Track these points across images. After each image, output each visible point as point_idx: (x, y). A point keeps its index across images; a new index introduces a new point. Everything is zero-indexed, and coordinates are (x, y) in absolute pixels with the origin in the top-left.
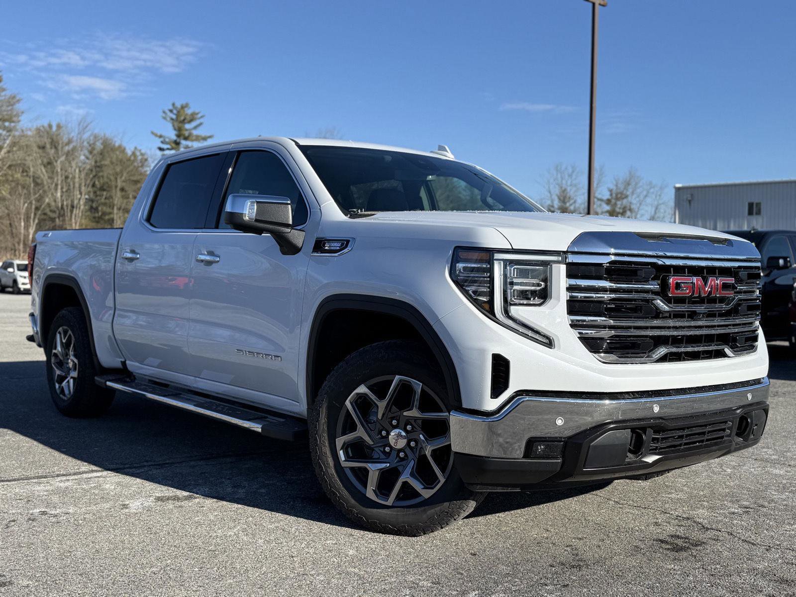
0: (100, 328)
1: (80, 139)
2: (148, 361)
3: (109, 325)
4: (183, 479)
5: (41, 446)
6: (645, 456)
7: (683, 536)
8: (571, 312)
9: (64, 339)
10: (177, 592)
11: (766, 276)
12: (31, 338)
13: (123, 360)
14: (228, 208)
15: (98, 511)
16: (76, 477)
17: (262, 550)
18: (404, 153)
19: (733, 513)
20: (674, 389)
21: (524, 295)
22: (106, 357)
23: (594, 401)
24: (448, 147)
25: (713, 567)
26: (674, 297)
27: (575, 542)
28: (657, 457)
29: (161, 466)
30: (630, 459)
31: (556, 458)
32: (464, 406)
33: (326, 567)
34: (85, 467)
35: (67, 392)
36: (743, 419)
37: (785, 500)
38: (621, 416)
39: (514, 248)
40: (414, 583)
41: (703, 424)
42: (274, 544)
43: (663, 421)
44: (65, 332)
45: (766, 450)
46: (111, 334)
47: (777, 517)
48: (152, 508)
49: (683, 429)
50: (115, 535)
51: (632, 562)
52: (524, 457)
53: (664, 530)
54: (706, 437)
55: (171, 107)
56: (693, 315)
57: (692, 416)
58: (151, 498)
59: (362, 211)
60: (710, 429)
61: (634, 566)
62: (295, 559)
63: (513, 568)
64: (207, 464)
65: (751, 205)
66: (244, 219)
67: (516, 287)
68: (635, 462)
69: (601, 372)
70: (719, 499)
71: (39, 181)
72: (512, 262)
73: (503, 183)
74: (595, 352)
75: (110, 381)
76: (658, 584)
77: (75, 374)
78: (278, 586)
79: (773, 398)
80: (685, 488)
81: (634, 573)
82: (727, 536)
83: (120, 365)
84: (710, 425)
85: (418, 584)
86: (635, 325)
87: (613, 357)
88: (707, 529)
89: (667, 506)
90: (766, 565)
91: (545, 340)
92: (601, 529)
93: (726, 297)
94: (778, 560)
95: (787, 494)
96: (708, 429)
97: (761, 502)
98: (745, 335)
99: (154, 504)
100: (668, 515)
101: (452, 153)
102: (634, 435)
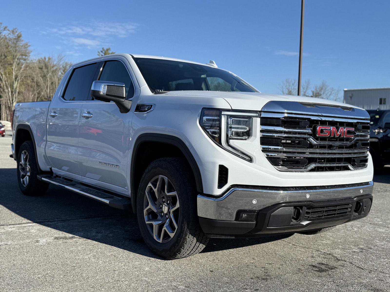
0: (40, 151)
1: (59, 64)
2: (63, 168)
3: (44, 149)
4: (72, 228)
5: (7, 210)
6: (302, 221)
7: (326, 264)
8: (262, 143)
9: (25, 157)
10: (47, 288)
11: (384, 132)
12: (11, 156)
13: (51, 167)
14: (92, 88)
15: (23, 244)
16: (19, 226)
17: (100, 266)
18: (190, 63)
19: (354, 252)
20: (319, 186)
21: (237, 134)
22: (43, 165)
23: (273, 191)
24: (215, 62)
25: (339, 281)
26: (319, 137)
27: (267, 266)
28: (309, 222)
29: (64, 221)
30: (294, 222)
31: (253, 221)
32: (204, 192)
33: (131, 277)
34: (25, 221)
35: (25, 183)
36: (358, 203)
37: (383, 245)
38: (288, 200)
39: (232, 109)
40: (175, 286)
41: (335, 205)
42: (107, 264)
43: (312, 203)
44: (25, 153)
45: (377, 219)
46: (45, 154)
47: (377, 254)
48: (51, 243)
49: (324, 207)
50: (26, 257)
51: (296, 277)
52: (235, 220)
53: (316, 260)
54: (337, 212)
55: (102, 50)
56: (330, 147)
57: (328, 201)
58: (52, 238)
59: (162, 91)
60: (339, 208)
61: (296, 280)
62: (116, 272)
63: (231, 279)
64: (87, 221)
65: (381, 100)
66: (100, 93)
67: (233, 130)
68: (296, 224)
69: (278, 176)
70: (348, 244)
71: (39, 84)
72: (231, 116)
73: (242, 80)
74: (275, 165)
75: (43, 177)
76: (307, 290)
77: (29, 174)
78: (102, 287)
79: (384, 193)
80: (331, 238)
81: (295, 284)
82: (349, 264)
83: (49, 170)
84: (339, 206)
85: (177, 287)
86: (298, 151)
87: (285, 168)
88: (339, 260)
89: (320, 247)
90: (368, 281)
91: (247, 158)
92: (282, 259)
93: (350, 138)
94: (374, 278)
95: (384, 242)
96: (338, 208)
97: (370, 246)
98: (360, 159)
99: (53, 240)
100: (320, 252)
101: (217, 64)
102: (296, 210)
